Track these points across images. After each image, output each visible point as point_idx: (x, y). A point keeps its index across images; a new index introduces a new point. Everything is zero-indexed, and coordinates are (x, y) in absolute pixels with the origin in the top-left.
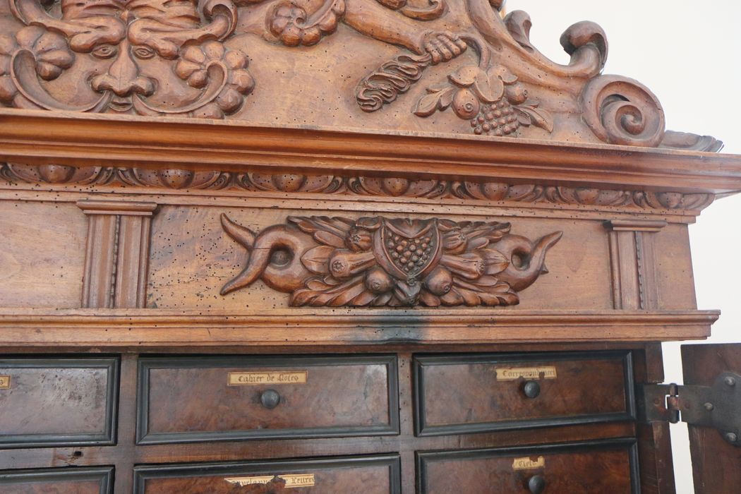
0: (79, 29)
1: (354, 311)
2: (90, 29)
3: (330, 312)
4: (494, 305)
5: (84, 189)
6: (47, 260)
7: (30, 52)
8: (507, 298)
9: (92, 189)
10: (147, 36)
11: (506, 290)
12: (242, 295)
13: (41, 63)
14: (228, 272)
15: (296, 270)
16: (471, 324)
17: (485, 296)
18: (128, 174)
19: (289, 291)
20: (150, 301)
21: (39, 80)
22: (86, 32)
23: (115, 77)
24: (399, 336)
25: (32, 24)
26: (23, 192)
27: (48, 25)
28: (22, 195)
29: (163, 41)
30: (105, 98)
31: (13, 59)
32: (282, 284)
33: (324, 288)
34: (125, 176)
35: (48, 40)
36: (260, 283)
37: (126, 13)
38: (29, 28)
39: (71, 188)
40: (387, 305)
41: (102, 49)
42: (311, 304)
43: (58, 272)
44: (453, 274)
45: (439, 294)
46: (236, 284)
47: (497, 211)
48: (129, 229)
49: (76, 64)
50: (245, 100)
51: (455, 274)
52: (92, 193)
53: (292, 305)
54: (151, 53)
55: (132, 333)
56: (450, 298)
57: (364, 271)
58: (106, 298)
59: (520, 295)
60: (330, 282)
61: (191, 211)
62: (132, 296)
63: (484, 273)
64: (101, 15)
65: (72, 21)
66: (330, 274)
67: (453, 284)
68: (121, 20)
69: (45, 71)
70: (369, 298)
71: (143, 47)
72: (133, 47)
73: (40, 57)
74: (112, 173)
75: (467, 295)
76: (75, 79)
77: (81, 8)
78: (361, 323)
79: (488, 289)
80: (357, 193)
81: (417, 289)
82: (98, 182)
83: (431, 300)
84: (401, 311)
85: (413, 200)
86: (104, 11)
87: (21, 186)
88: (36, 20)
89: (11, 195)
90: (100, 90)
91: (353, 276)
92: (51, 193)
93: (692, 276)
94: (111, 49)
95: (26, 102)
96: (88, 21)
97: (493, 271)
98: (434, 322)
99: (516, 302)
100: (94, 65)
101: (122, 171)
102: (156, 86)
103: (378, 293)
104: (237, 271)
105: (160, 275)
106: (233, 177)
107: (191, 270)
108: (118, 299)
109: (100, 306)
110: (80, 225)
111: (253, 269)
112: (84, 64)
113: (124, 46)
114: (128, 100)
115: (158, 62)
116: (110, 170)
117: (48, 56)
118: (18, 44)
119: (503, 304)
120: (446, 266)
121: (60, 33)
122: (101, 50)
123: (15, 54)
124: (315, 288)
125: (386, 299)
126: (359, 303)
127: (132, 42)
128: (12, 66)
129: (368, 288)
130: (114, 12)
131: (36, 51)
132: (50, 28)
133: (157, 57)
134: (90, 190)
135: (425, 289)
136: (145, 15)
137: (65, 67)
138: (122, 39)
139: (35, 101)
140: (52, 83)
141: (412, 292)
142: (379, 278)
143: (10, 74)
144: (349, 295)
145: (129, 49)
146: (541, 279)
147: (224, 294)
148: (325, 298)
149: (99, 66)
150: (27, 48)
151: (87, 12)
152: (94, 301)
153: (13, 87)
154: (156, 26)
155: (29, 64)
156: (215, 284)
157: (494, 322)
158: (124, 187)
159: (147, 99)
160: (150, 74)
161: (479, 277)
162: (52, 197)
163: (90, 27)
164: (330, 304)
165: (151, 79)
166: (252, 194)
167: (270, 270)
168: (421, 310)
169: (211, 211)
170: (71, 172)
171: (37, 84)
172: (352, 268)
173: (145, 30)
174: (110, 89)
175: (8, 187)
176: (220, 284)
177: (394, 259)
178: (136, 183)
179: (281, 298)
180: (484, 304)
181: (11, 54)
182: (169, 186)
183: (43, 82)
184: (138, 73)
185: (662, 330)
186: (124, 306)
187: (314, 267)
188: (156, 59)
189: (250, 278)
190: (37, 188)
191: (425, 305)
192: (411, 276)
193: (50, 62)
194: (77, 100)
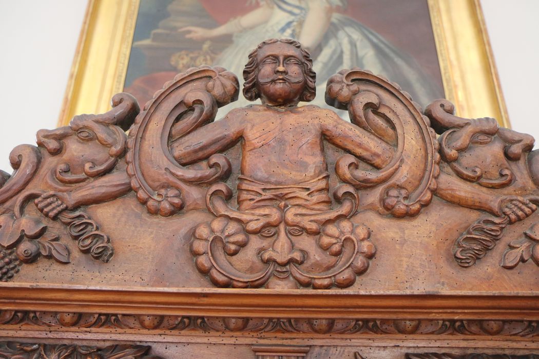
0: (251, 217)
2: (259, 218)
5: (255, 335)
7: (220, 237)
9: (261, 335)
10: (298, 219)
13: (227, 244)
18: (287, 324)
21: (225, 256)
22: (256, 220)
23: (278, 253)
25: (221, 216)
26: (213, 338)
27: (231, 216)
28: (213, 340)
29: (310, 223)
30: (271, 268)
31: (210, 243)
34: (285, 325)
35: (232, 227)
37: (283, 203)
38: (219, 219)
39: (246, 334)
41: (268, 230)
49: (250, 243)
50: (371, 262)
52: (261, 338)
54: (301, 231)
61: (333, 350)
64: (265, 206)
65: (247, 211)
68: (279, 208)
69: (230, 249)
71: (295, 228)
72: (287, 227)
73: (227, 240)
74: (277, 326)
76: (249, 254)
77: (252, 202)
80: (462, 333)
82: (266, 330)
86: (267, 203)
87: (212, 333)
88: (223, 213)
89: (205, 340)
90: (267, 262)
92: (232, 338)
94: (273, 230)
95: (219, 274)
96: (258, 212)
100: (262, 243)
101: (283, 322)
102: (306, 256)
106: (365, 324)
112: (256, 243)
113: (282, 227)
114: (286, 269)
115: (307, 238)
116: (275, 322)
117: (232, 239)
118: (212, 231)
121: (239, 221)
122: (266, 232)
123: (211, 239)
127: (287, 224)
128: (209, 248)
130: (274, 202)
131: (224, 236)
132: (232, 218)
133: (305, 234)
134: (259, 336)
136: (295, 203)
137: (242, 245)
138: (280, 222)
139: (224, 273)
140: (234, 258)
143: (208, 253)
145: (286, 229)
149: (265, 243)
150: (218, 234)
151: (256, 204)
153: (210, 263)
154: (304, 211)
155: (219, 245)
158: (284, 333)
159: (300, 267)
160: (301, 247)
162: (232, 341)
163: (259, 216)
165: (302, 251)
166: (379, 336)
169: (347, 350)
170: (245, 325)
171: (225, 259)
173: (296, 215)
174: (275, 261)
175: (204, 334)
178: (293, 330)
181: (209, 239)
182: (316, 331)
183: (228, 257)
184: (292, 246)
188: (305, 236)
190: (223, 335)
193: (233, 243)
194: (251, 270)
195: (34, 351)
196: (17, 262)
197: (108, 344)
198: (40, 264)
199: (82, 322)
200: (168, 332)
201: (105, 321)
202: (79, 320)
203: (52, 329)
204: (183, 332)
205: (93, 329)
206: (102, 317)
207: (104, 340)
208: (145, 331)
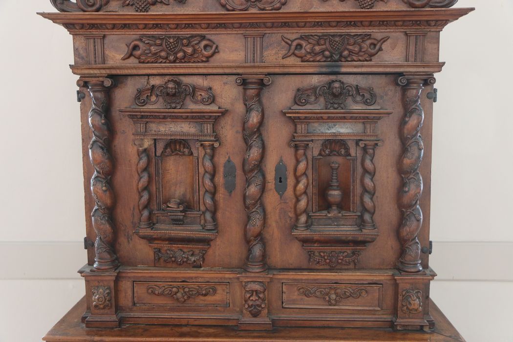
1: (319, 63)
3: (313, 63)
4: (363, 61)
5: (244, 30)
6: (236, 50)
8: (367, 59)
9: (246, 29)
11: (367, 56)
12: (288, 59)
14: (284, 52)
15: (303, 51)
16: (355, 67)
17: (360, 58)
18: (256, 25)
19: (301, 57)
20: (263, 61)
24: (334, 70)
28: (228, 32)
32: (299, 55)
33: (311, 56)
36: (293, 55)
39: (241, 29)
40: (330, 61)
42: (307, 61)
43: (239, 53)
44: (350, 52)
45: (345, 58)
46: (286, 56)
47: (367, 31)
48: (257, 41)
51: (350, 51)
52: (247, 31)
53: (302, 61)
55: (259, 70)
56: (349, 59)
57: (323, 51)
58: (252, 60)
59: (372, 58)
60: (313, 55)
61: (273, 35)
62: (258, 60)
63: (360, 51)
66: (313, 52)
67: (350, 54)
70: (324, 59)
74: (252, 26)
75: (355, 58)
78: (322, 67)
79: (361, 56)
80: (321, 27)
81: (339, 56)
82: (248, 27)
83: (343, 59)
84: (333, 63)
85: (339, 28)
87: (228, 30)
89: (226, 32)
90: (247, 1)
91: (320, 53)
93: (438, 50)
95: (228, 6)
97: (363, 50)
98: (344, 66)
99: (371, 60)
101: (254, 24)
103: (327, 58)
104: (287, 52)
105: (265, 54)
106: (286, 25)
107: (274, 52)
108: (255, 60)
109: (251, 62)
110: (243, 40)
111: (291, 51)
116: (251, 24)
119: (367, 61)
120: (348, 49)
124: (309, 56)
125: (329, 59)
126: (321, 61)
129: (324, 56)
135: (341, 56)
139: (231, 5)
141: (336, 57)
142: (327, 53)
144: (318, 59)
146: (380, 53)
147: (283, 59)
148: (311, 59)
152: (249, 61)
153: (225, 2)
156: (281, 56)
157: (363, 66)
158: (255, 28)
161: (358, 53)
162: (236, 32)
164: (313, 61)
166: (290, 29)
167: (296, 52)
168: (340, 63)
169: (279, 34)
170: (241, 26)
172: (320, 50)
174: (250, 1)
175: (225, 30)
176: (282, 56)
177: (332, 47)
178: (258, 27)
179: (299, 59)
180: (360, 61)
182: (267, 28)
185: (423, 69)
186: (257, 62)
187: (308, 50)
189: (290, 54)
190: (232, 30)
191: (342, 61)
192: (337, 52)
194: (241, 4)
195: (163, 38)
196: (149, 5)
197: (189, 35)
198: (158, 5)
199: (178, 27)
200: (211, 30)
201: (188, 26)
202: (177, 26)
203: (168, 30)
204: (217, 30)
205: (183, 30)
206: (187, 25)
207: (188, 34)
208: (203, 30)
